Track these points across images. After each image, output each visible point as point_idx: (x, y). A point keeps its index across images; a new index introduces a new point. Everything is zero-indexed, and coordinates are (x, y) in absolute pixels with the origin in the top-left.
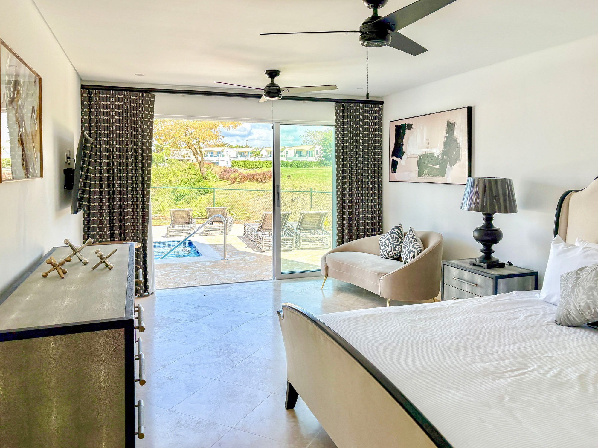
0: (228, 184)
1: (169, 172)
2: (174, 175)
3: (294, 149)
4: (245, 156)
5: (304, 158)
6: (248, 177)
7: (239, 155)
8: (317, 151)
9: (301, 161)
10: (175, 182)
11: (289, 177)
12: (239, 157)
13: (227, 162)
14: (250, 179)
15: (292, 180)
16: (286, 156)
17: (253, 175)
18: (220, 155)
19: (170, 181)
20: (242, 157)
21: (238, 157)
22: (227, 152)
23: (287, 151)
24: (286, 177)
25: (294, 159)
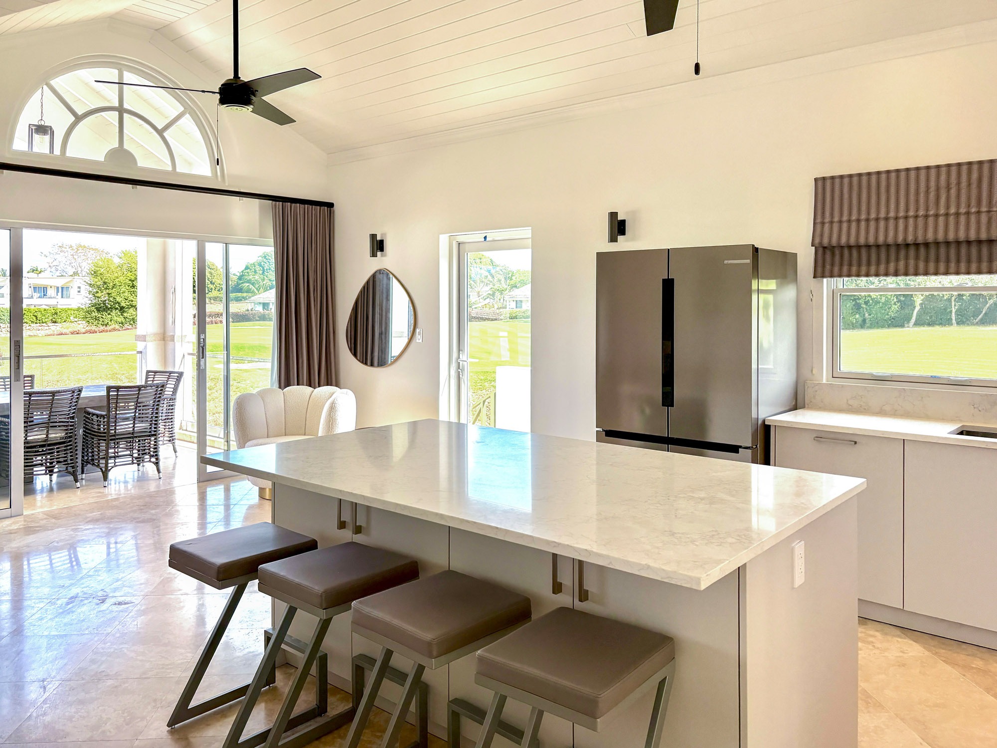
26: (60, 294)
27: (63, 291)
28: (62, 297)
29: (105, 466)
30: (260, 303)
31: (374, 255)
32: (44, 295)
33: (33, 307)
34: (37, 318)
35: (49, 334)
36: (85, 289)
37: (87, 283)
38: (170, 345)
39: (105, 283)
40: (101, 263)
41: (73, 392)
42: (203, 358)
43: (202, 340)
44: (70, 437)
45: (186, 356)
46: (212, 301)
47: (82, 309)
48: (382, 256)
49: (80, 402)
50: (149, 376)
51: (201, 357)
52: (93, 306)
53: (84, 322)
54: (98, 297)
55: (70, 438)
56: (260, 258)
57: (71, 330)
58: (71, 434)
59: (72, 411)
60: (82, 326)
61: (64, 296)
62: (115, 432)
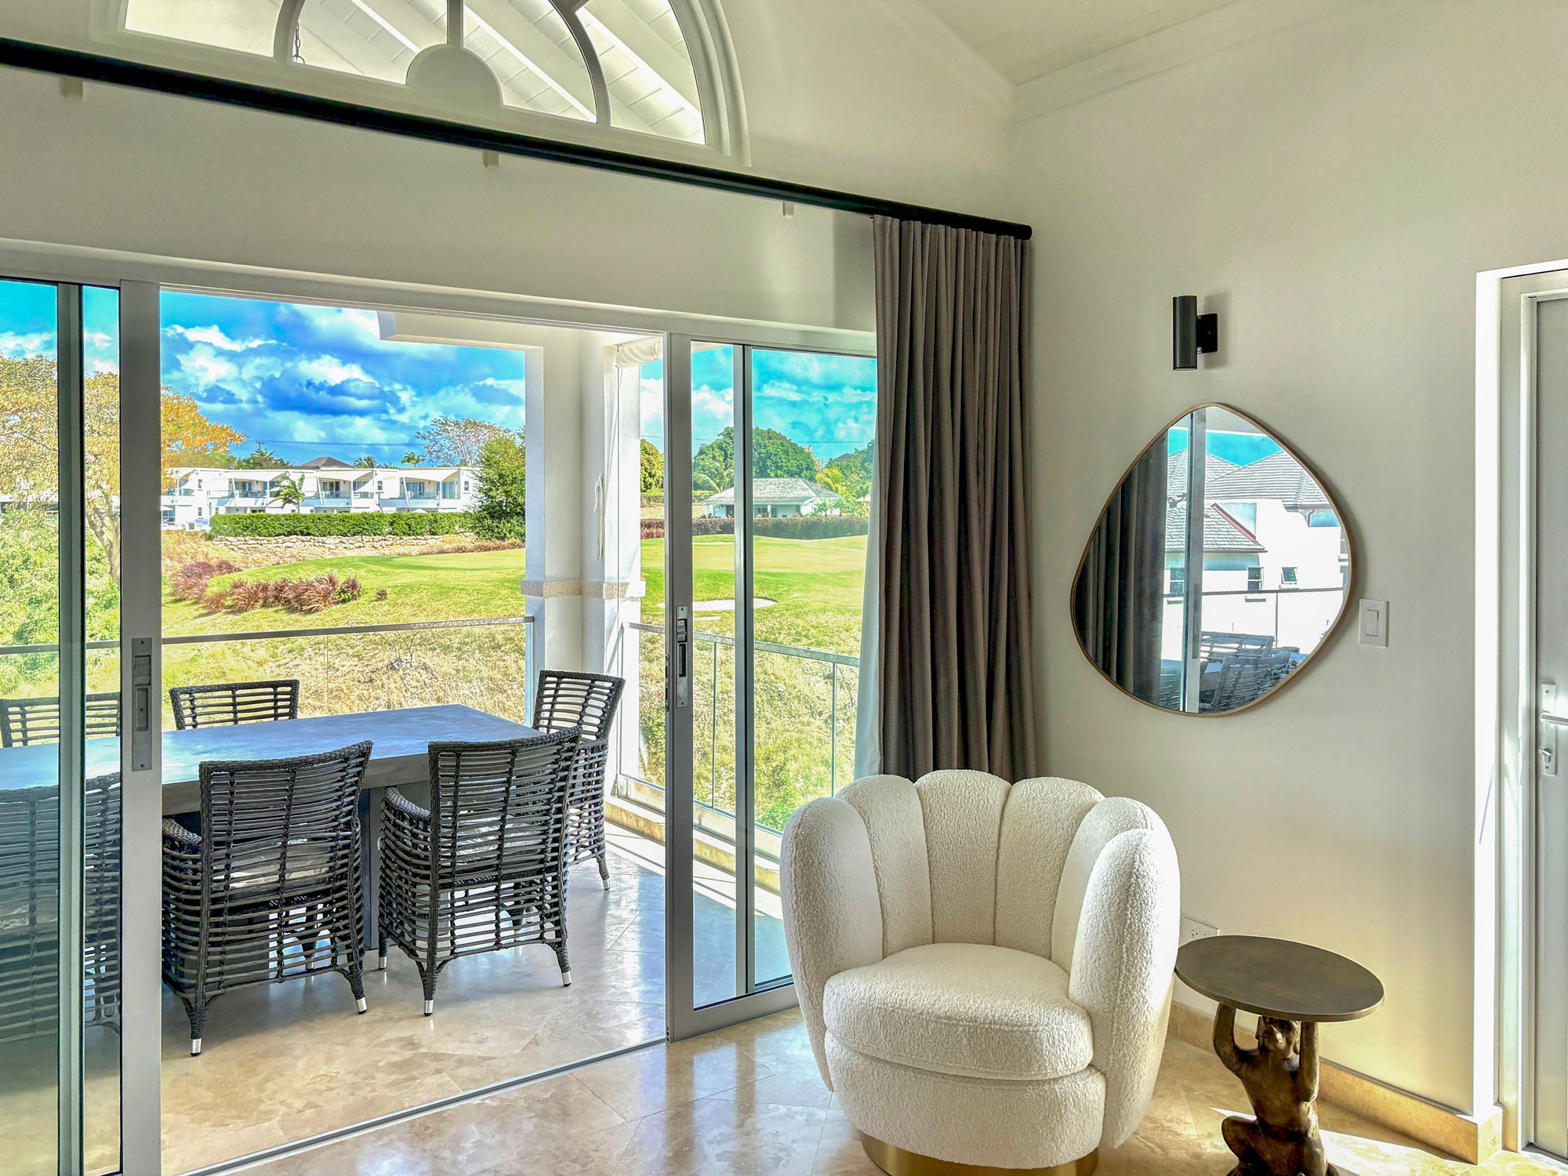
0: (198, 613)
1: (10, 553)
2: (25, 562)
3: (401, 479)
4: (255, 495)
5: (430, 504)
6: (261, 595)
7: (237, 492)
8: (466, 483)
9: (419, 511)
10: (28, 585)
11: (382, 595)
12: (237, 497)
13: (200, 509)
14: (265, 599)
15: (389, 605)
16: (376, 496)
17: (276, 589)
18: (177, 489)
19: (11, 580)
20: (246, 496)
21: (232, 496)
22: (200, 481)
23: (380, 482)
24: (373, 594)
25: (401, 504)
26: (441, 492)
27: (447, 488)
28: (444, 497)
29: (429, 956)
30: (722, 506)
31: (1184, 361)
32: (420, 494)
33: (405, 513)
34: (410, 527)
35: (425, 551)
36: (474, 483)
37: (476, 476)
38: (592, 602)
39: (501, 476)
40: (496, 447)
41: (347, 760)
42: (683, 675)
43: (681, 623)
44: (343, 876)
45: (627, 630)
46: (652, 503)
47: (471, 514)
48: (1209, 365)
49: (369, 772)
50: (547, 686)
51: (679, 672)
52: (484, 510)
53: (473, 534)
54: (493, 497)
55: (341, 879)
56: (721, 437)
57: (454, 545)
58: (345, 869)
59: (345, 809)
60: (469, 539)
61: (448, 495)
62: (453, 865)
